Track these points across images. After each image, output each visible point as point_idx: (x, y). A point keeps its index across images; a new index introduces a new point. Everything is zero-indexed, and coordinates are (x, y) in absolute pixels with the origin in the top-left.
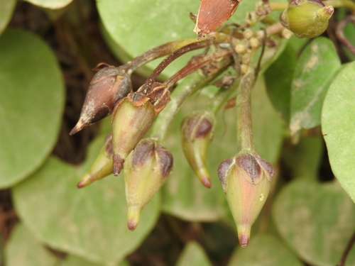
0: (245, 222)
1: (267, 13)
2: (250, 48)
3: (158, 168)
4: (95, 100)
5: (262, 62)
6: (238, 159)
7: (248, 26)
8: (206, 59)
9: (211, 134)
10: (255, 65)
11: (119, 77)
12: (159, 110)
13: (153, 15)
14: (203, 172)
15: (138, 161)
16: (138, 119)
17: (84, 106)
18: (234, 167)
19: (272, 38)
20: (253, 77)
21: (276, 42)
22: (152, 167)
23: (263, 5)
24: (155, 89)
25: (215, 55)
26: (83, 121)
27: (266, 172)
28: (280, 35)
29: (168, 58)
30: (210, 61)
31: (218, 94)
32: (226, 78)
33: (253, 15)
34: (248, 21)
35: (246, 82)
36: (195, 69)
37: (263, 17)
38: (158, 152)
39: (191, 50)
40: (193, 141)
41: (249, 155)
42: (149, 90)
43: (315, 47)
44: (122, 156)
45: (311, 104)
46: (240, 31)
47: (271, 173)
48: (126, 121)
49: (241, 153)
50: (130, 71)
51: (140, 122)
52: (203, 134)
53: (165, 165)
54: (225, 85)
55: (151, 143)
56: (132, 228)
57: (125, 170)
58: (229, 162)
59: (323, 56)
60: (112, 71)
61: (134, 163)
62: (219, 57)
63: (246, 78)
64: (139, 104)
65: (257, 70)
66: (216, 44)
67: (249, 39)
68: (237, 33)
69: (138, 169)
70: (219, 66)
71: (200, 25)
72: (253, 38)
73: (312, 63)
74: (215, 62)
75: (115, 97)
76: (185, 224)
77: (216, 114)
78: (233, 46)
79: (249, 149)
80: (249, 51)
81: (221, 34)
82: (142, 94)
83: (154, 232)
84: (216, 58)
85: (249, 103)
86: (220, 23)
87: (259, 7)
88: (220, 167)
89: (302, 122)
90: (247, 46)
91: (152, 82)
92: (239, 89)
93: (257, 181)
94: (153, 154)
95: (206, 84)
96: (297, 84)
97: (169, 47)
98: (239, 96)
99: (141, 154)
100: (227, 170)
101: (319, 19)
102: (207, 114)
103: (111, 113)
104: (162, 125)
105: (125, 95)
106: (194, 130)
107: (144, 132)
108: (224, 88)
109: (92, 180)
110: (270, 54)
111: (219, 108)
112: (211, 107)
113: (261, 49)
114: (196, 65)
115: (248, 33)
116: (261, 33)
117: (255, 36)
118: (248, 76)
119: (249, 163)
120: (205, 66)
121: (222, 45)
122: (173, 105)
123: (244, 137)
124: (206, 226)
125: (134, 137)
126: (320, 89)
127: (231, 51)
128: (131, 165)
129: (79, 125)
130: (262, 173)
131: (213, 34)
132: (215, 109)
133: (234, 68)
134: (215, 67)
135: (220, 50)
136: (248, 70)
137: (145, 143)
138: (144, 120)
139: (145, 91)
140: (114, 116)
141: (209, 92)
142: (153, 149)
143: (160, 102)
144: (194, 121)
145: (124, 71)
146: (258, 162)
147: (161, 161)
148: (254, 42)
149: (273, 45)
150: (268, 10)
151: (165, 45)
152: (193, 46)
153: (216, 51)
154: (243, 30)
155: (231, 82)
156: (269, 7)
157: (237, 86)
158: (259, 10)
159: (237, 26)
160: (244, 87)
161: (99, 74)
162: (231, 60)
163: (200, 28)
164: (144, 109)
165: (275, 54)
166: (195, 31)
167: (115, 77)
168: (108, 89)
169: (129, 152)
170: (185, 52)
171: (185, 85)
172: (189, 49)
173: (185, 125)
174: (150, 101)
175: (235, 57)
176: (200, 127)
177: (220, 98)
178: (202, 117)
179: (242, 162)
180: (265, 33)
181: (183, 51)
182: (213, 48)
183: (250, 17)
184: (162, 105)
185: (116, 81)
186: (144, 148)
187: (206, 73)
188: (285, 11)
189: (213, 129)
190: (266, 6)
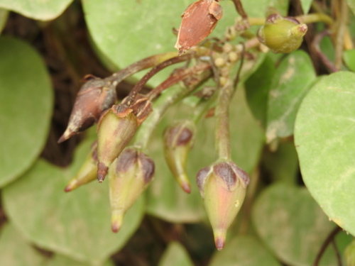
0: (221, 226)
1: (246, 28)
2: (229, 61)
3: (140, 174)
4: (83, 110)
5: (242, 74)
6: (215, 167)
7: (228, 40)
8: (187, 71)
9: (191, 143)
10: (235, 77)
11: (105, 89)
12: (141, 120)
13: (139, 27)
14: (183, 178)
15: (122, 168)
16: (121, 130)
17: (72, 116)
18: (212, 175)
19: (251, 51)
20: (232, 89)
21: (255, 54)
22: (135, 174)
23: (242, 20)
24: (138, 101)
25: (196, 68)
26: (70, 130)
27: (241, 180)
28: (258, 49)
29: (151, 71)
30: (191, 74)
31: (199, 104)
32: (206, 89)
33: (233, 29)
34: (228, 36)
35: (225, 94)
36: (177, 81)
37: (242, 32)
38: (141, 159)
39: (173, 63)
40: (174, 149)
41: (226, 164)
42: (132, 102)
43: (292, 60)
44: (106, 163)
45: (287, 113)
46: (220, 45)
47: (246, 181)
48: (110, 131)
49: (218, 161)
50: (115, 83)
51: (123, 132)
52: (184, 142)
53: (147, 172)
54: (206, 96)
55: (134, 151)
56: (115, 231)
57: (110, 176)
58: (207, 170)
59: (299, 68)
60: (98, 82)
61: (118, 169)
62: (199, 70)
63: (225, 90)
64: (123, 115)
65: (236, 81)
66: (197, 57)
67: (228, 53)
68: (217, 47)
69: (122, 175)
70: (200, 78)
71: (181, 42)
72: (232, 51)
73: (288, 74)
74: (196, 75)
75: (101, 108)
76: (167, 225)
77: (197, 122)
78: (213, 60)
79: (226, 158)
80: (228, 64)
81: (202, 48)
82: (126, 106)
83: (138, 233)
84: (198, 71)
85: (228, 114)
86: (200, 40)
87: (239, 22)
88: (198, 175)
89: (278, 132)
90: (226, 59)
91: (136, 95)
92: (218, 101)
93: (233, 188)
94: (136, 162)
95: (188, 95)
96: (274, 94)
97: (152, 60)
98: (218, 108)
99: (125, 161)
100: (205, 177)
101: (294, 37)
102: (187, 123)
103: (97, 122)
104: (144, 133)
105: (110, 106)
106: (175, 138)
107: (128, 141)
108: (204, 99)
109: (79, 185)
110: (249, 67)
111: (199, 117)
112: (192, 116)
113: (239, 62)
114: (178, 77)
115: (227, 47)
116: (240, 47)
117: (234, 50)
118: (228, 88)
119: (226, 172)
120: (186, 79)
121: (203, 58)
122: (156, 115)
123: (222, 146)
124: (188, 227)
125: (117, 146)
126: (295, 100)
127: (211, 64)
128: (115, 171)
129: (67, 134)
130: (238, 181)
131: (194, 48)
132: (195, 118)
133: (214, 80)
134: (196, 79)
135: (200, 63)
136: (227, 82)
137: (129, 151)
138: (127, 129)
139: (129, 103)
140: (100, 126)
141: (191, 102)
142: (136, 156)
143: (143, 113)
144: (176, 130)
145: (109, 83)
146: (235, 170)
147: (144, 167)
148: (233, 56)
149: (251, 58)
150: (247, 26)
151: (149, 59)
152: (174, 60)
153: (197, 64)
154: (223, 44)
155: (210, 93)
156: (248, 23)
157: (217, 97)
158: (238, 26)
159: (217, 40)
160: (222, 98)
161: (86, 85)
162: (211, 72)
163: (181, 44)
164: (127, 120)
165: (253, 66)
166: (176, 46)
167: (101, 88)
168: (95, 99)
169: (113, 160)
170: (167, 66)
171: (168, 97)
172: (170, 62)
173: (167, 133)
174: (133, 112)
175: (215, 70)
176: (181, 136)
177: (201, 108)
178: (183, 126)
179: (219, 171)
180: (244, 48)
181: (165, 64)
182: (194, 61)
183: (230, 32)
184: (145, 116)
185: (102, 92)
186: (128, 156)
187: (187, 85)
188: (262, 27)
189: (194, 137)
190: (245, 21)
